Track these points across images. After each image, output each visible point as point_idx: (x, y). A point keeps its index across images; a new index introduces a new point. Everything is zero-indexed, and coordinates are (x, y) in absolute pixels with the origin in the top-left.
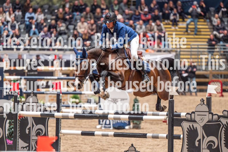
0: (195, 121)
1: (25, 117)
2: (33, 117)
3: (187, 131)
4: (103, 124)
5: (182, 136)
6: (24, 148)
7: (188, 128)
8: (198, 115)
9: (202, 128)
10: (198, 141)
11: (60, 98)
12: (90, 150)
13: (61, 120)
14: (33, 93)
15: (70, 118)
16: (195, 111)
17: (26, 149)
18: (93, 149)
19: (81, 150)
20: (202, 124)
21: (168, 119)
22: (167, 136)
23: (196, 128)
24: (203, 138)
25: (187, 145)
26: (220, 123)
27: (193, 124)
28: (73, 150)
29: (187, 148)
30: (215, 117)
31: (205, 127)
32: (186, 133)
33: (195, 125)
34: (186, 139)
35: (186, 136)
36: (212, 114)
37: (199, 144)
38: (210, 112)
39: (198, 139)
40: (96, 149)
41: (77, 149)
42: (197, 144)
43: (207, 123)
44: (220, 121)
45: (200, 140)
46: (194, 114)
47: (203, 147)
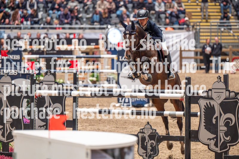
0: (212, 99)
1: (42, 96)
2: (50, 96)
3: (204, 108)
4: (122, 102)
5: (199, 114)
6: (41, 127)
7: (205, 106)
8: (215, 92)
9: (219, 105)
10: (215, 118)
11: (77, 77)
12: (109, 128)
13: (78, 98)
14: (50, 72)
15: (86, 96)
16: (212, 89)
17: (43, 127)
18: (112, 128)
19: (99, 128)
20: (219, 102)
21: (184, 96)
22: (184, 114)
23: (213, 105)
24: (221, 115)
25: (204, 122)
26: (237, 100)
27: (211, 102)
28: (91, 128)
29: (204, 126)
30: (232, 94)
31: (222, 105)
32: (203, 110)
33: (212, 103)
34: (203, 116)
35: (203, 113)
36: (229, 91)
37: (217, 122)
38: (227, 89)
39: (215, 116)
40: (114, 127)
41: (96, 127)
42: (214, 121)
43: (224, 100)
44: (237, 98)
45: (217, 117)
46: (211, 91)
47: (221, 125)
